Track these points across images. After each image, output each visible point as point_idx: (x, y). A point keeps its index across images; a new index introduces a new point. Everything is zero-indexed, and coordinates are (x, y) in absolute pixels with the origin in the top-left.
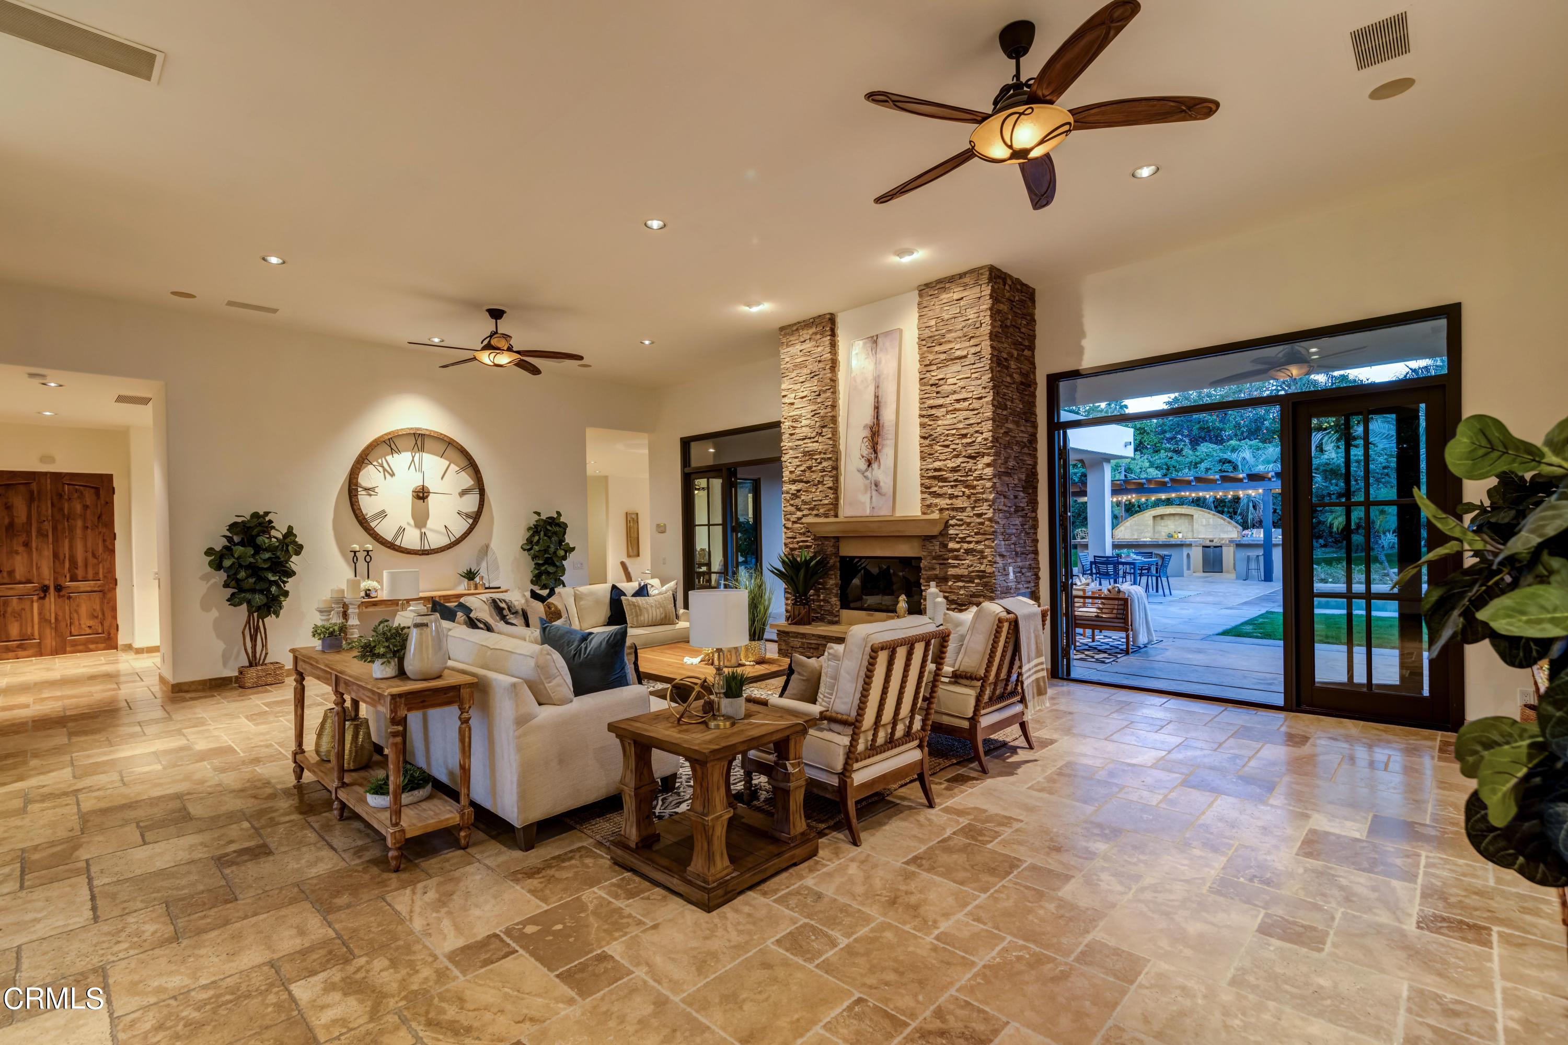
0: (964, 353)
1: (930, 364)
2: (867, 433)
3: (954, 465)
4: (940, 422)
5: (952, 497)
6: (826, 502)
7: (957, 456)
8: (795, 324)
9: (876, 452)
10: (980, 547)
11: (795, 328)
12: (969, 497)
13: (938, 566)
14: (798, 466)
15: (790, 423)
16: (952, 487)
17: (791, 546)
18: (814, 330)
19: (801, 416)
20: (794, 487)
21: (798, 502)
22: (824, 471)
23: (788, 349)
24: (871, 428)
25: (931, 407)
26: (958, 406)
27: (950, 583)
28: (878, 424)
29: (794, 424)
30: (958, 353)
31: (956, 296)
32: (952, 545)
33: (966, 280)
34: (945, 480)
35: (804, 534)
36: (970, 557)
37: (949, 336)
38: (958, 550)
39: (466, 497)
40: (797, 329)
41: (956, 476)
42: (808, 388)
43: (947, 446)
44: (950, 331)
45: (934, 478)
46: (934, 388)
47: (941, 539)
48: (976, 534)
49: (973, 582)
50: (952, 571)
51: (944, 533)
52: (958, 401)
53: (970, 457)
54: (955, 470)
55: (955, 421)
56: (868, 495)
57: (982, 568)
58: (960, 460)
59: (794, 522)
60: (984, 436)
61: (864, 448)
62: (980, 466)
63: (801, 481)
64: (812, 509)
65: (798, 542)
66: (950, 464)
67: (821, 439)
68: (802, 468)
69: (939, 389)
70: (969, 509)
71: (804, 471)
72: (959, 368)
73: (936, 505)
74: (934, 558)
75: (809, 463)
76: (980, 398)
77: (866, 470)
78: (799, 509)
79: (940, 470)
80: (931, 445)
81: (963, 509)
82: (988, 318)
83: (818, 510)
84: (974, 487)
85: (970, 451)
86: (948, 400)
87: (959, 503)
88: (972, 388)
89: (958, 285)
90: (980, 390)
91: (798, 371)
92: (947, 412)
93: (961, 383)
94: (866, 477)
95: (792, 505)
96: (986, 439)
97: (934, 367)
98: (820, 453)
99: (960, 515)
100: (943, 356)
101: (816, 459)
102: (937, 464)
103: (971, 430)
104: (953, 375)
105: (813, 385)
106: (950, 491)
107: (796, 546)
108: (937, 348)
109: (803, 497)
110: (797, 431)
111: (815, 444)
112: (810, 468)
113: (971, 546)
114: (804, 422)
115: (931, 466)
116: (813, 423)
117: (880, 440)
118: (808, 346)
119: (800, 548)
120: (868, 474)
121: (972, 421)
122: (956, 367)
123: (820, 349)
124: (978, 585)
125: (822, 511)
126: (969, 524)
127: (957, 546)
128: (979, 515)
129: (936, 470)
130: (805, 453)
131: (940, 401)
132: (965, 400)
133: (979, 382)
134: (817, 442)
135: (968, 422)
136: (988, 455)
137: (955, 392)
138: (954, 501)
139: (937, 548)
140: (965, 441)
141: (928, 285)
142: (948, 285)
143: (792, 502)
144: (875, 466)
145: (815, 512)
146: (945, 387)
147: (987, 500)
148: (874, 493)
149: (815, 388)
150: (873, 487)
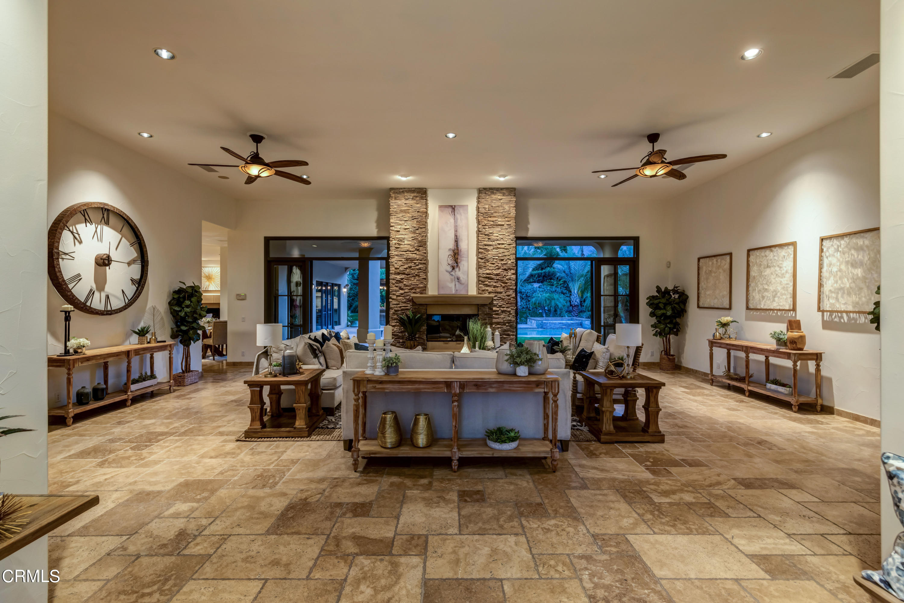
0: (503, 223)
1: (485, 225)
2: (451, 253)
3: (497, 272)
4: (490, 252)
5: (495, 287)
6: (421, 286)
7: (498, 269)
8: (402, 189)
9: (457, 263)
10: (509, 309)
11: (401, 191)
12: (504, 287)
13: (487, 318)
14: (402, 265)
15: (396, 242)
16: (495, 282)
17: (396, 309)
18: (415, 194)
19: (404, 239)
20: (399, 277)
21: (401, 285)
22: (420, 269)
23: (396, 201)
24: (453, 251)
25: (486, 245)
26: (499, 246)
27: (494, 326)
28: (458, 249)
29: (400, 243)
30: (500, 223)
31: (499, 197)
32: (494, 309)
33: (504, 191)
34: (492, 279)
35: (405, 302)
36: (504, 314)
37: (495, 214)
38: (498, 311)
39: (133, 266)
40: (403, 192)
41: (498, 277)
42: (409, 225)
43: (493, 264)
44: (496, 212)
45: (486, 277)
46: (487, 236)
47: (489, 306)
48: (507, 304)
49: (505, 325)
50: (494, 320)
51: (491, 303)
52: (499, 244)
53: (505, 270)
54: (497, 275)
55: (498, 253)
56: (454, 284)
57: (510, 318)
58: (500, 270)
59: (397, 296)
60: (512, 261)
61: (449, 260)
62: (509, 274)
63: (404, 274)
64: (411, 289)
65: (400, 307)
66: (495, 272)
67: (418, 253)
68: (405, 267)
69: (489, 237)
70: (504, 293)
71: (406, 268)
72: (500, 230)
73: (487, 290)
74: (486, 315)
75: (410, 265)
76: (510, 245)
77: (452, 271)
78: (402, 289)
79: (490, 274)
80: (485, 262)
81: (501, 293)
82: (514, 211)
83: (416, 290)
84: (506, 283)
85: (505, 267)
86: (494, 243)
87: (499, 290)
88: (506, 240)
89: (501, 193)
90: (510, 241)
91: (404, 214)
92: (494, 248)
93: (501, 237)
94: (452, 275)
95: (397, 287)
96: (512, 263)
97: (487, 227)
98: (418, 260)
99: (499, 295)
100: (492, 223)
101: (415, 263)
102: (488, 271)
103: (506, 258)
104: (496, 232)
105: (414, 223)
106: (494, 284)
107: (399, 309)
108: (489, 219)
109: (405, 283)
110: (401, 246)
111: (414, 255)
112: (410, 267)
113: (505, 309)
114: (406, 242)
115: (485, 272)
116: (413, 243)
117: (459, 257)
118: (410, 202)
119: (402, 310)
120: (453, 273)
121: (506, 254)
122: (499, 229)
123: (418, 205)
124: (507, 326)
125: (418, 290)
126: (503, 299)
127: (498, 309)
128: (508, 296)
129: (488, 274)
130: (407, 259)
131: (491, 243)
132: (503, 244)
133: (509, 237)
134: (416, 254)
135: (504, 254)
136: (513, 269)
137: (498, 240)
138: (496, 289)
139: (487, 310)
140: (503, 262)
141: (485, 189)
142: (495, 191)
143: (397, 285)
144: (457, 270)
145: (413, 291)
146: (493, 237)
147: (512, 289)
148: (457, 283)
149: (415, 225)
150: (456, 280)
